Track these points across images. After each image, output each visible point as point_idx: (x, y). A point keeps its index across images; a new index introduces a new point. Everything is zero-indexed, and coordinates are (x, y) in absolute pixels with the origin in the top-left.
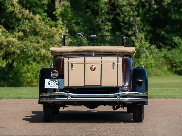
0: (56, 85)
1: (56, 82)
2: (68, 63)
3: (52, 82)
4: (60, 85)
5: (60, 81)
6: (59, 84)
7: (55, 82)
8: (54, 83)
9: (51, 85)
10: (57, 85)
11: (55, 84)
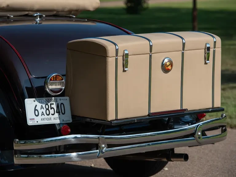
0: (53, 113)
1: (52, 106)
2: (117, 55)
3: (44, 106)
4: (63, 112)
5: (62, 101)
6: (60, 111)
7: (49, 104)
8: (48, 109)
9: (43, 114)
10: (56, 115)
11: (52, 111)
